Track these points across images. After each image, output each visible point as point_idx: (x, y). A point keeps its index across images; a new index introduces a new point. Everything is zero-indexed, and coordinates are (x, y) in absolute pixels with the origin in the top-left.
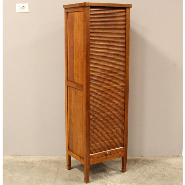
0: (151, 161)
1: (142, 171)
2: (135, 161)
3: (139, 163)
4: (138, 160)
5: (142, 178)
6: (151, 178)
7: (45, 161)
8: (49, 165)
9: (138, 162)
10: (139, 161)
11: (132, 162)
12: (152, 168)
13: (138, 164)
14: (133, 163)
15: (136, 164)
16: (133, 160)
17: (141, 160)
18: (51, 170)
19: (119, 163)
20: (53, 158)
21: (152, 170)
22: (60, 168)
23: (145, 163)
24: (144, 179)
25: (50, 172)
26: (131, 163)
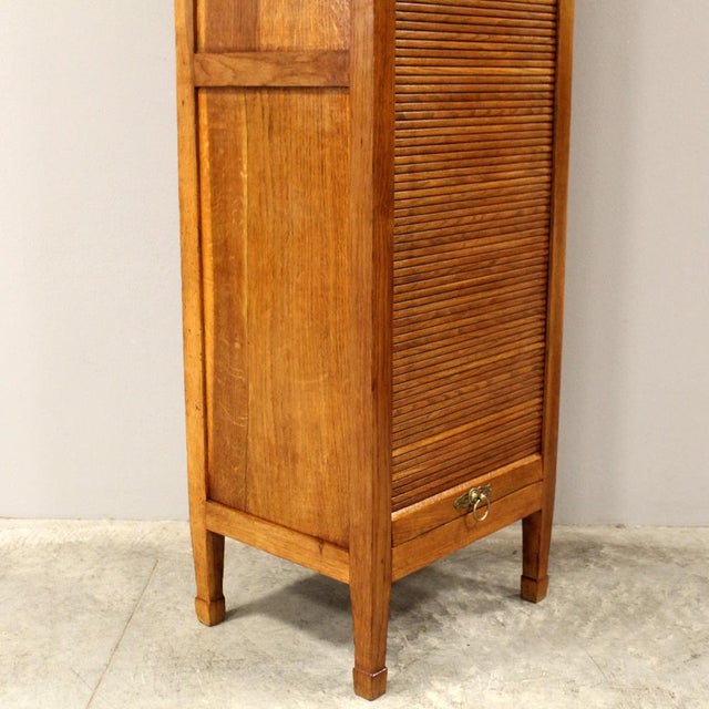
0: (676, 550)
1: (631, 610)
2: (584, 550)
3: (608, 562)
4: (601, 547)
5: (639, 656)
6: (694, 656)
7: (75, 548)
8: (91, 572)
9: (598, 556)
10: (605, 550)
11: (566, 557)
12: (685, 594)
13: (603, 566)
14: (573, 562)
15: (592, 566)
16: (570, 543)
17: (613, 546)
18: (95, 601)
19: (492, 562)
20: (124, 531)
21: (688, 604)
22: (149, 590)
23: (644, 566)
24: (654, 660)
25: (91, 611)
26: (563, 562)
